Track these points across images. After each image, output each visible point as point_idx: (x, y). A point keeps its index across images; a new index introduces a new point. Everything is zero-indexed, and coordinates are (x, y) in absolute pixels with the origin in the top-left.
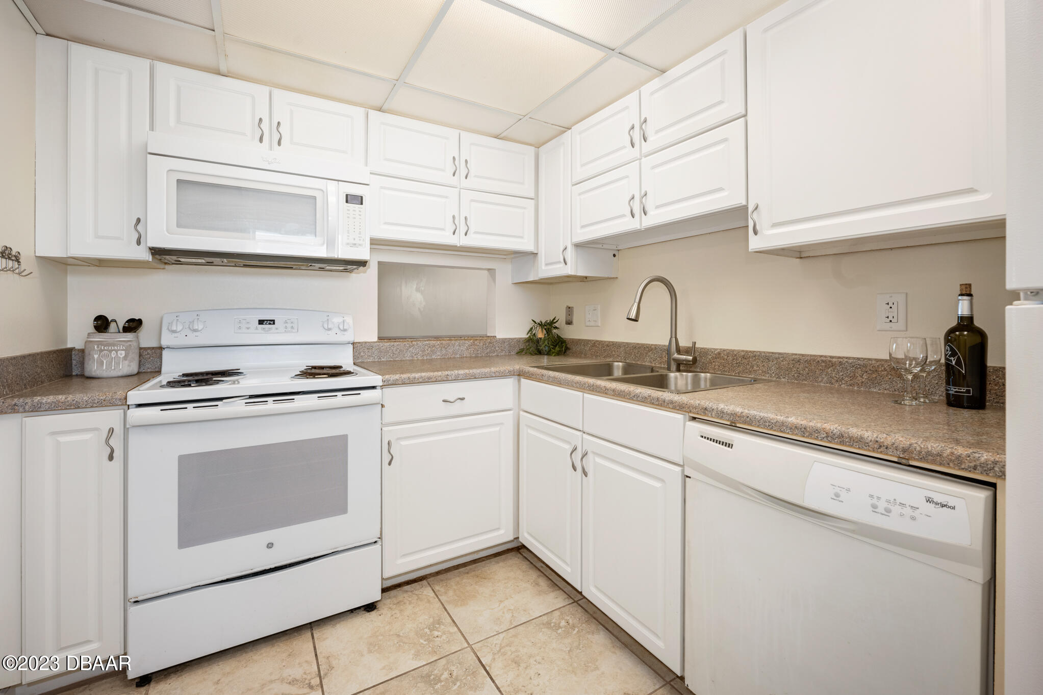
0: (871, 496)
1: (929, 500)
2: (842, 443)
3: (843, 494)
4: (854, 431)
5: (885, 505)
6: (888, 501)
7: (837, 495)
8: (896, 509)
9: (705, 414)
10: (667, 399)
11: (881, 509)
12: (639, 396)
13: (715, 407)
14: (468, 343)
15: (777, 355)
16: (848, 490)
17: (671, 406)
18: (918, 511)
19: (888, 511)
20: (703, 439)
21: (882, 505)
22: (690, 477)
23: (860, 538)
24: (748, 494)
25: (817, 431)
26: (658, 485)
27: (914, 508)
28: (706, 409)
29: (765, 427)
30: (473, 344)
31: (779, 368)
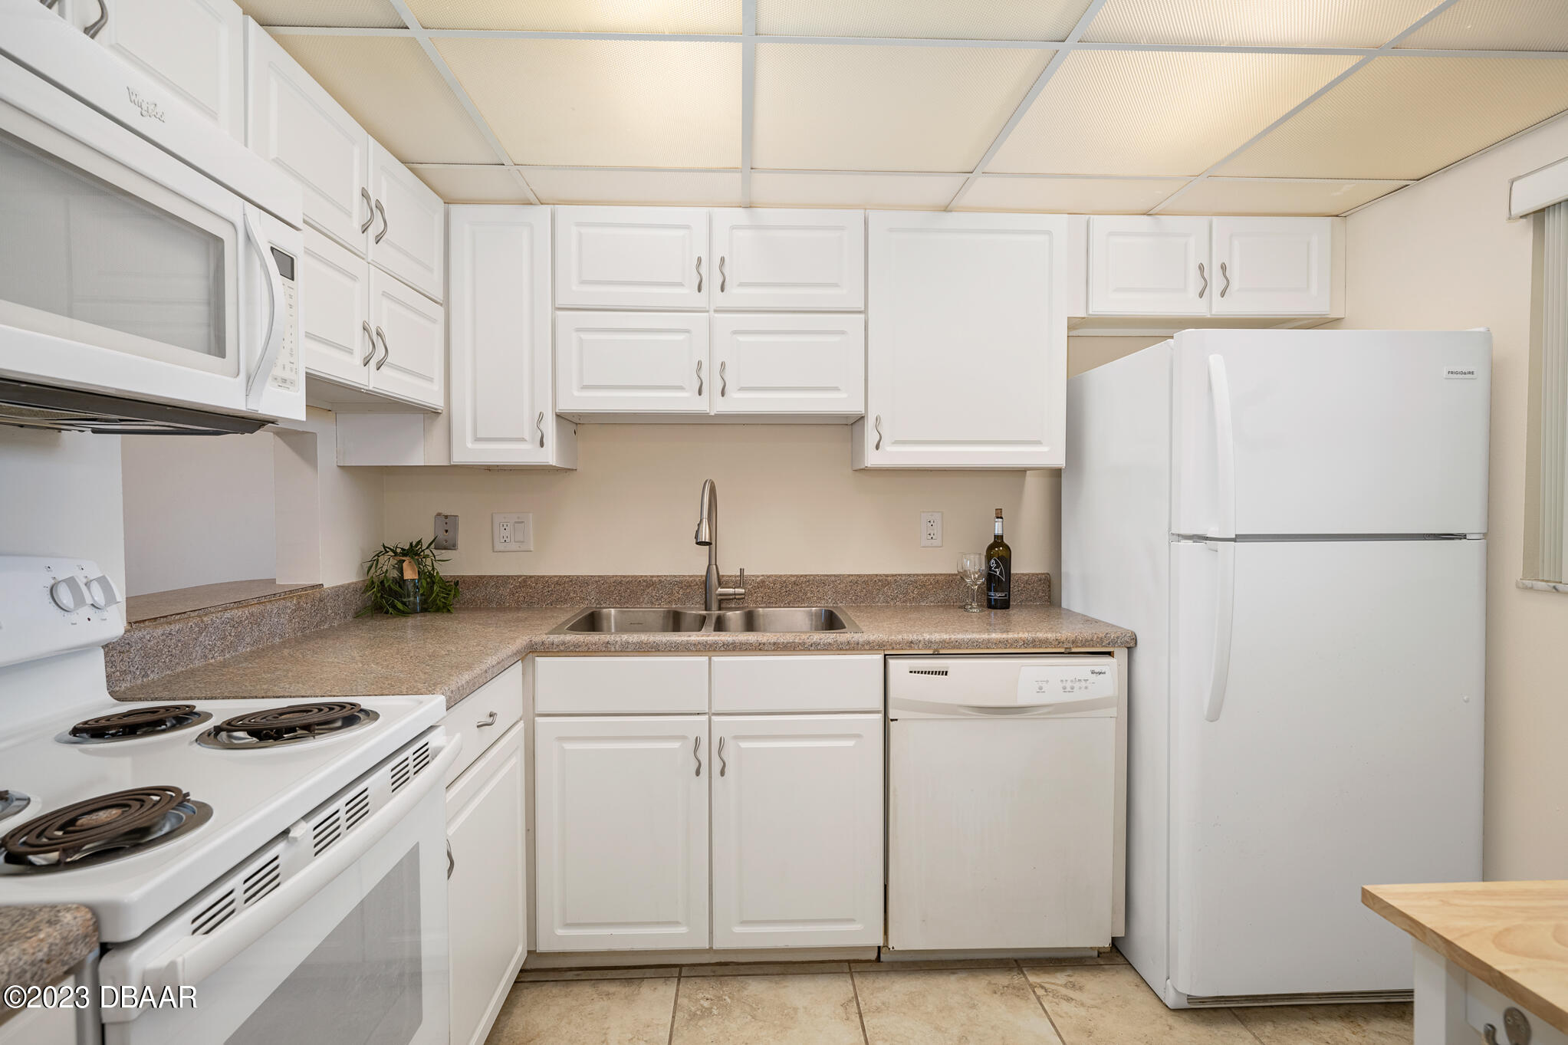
0: (1062, 681)
1: (1093, 672)
2: (1034, 647)
3: (1044, 685)
4: (1041, 635)
5: (1071, 684)
6: (1072, 681)
7: (1041, 688)
8: (1077, 685)
9: (911, 648)
10: (861, 640)
11: (1068, 689)
12: (820, 643)
13: (921, 638)
14: (291, 604)
15: (833, 578)
16: (1047, 682)
17: (867, 647)
18: (1088, 682)
19: (1072, 688)
20: (913, 674)
21: (1068, 685)
22: (896, 720)
23: (1054, 716)
24: (964, 714)
25: (1016, 641)
26: (850, 743)
27: (1086, 680)
28: (911, 642)
29: (973, 647)
30: (299, 608)
31: (836, 592)
